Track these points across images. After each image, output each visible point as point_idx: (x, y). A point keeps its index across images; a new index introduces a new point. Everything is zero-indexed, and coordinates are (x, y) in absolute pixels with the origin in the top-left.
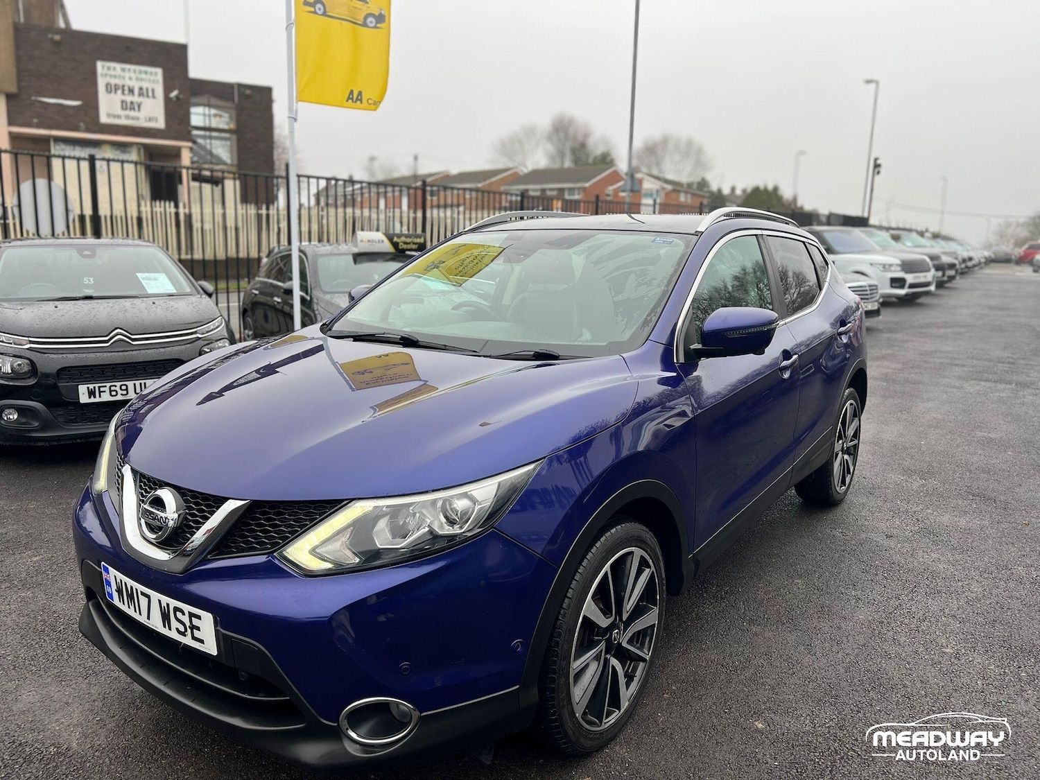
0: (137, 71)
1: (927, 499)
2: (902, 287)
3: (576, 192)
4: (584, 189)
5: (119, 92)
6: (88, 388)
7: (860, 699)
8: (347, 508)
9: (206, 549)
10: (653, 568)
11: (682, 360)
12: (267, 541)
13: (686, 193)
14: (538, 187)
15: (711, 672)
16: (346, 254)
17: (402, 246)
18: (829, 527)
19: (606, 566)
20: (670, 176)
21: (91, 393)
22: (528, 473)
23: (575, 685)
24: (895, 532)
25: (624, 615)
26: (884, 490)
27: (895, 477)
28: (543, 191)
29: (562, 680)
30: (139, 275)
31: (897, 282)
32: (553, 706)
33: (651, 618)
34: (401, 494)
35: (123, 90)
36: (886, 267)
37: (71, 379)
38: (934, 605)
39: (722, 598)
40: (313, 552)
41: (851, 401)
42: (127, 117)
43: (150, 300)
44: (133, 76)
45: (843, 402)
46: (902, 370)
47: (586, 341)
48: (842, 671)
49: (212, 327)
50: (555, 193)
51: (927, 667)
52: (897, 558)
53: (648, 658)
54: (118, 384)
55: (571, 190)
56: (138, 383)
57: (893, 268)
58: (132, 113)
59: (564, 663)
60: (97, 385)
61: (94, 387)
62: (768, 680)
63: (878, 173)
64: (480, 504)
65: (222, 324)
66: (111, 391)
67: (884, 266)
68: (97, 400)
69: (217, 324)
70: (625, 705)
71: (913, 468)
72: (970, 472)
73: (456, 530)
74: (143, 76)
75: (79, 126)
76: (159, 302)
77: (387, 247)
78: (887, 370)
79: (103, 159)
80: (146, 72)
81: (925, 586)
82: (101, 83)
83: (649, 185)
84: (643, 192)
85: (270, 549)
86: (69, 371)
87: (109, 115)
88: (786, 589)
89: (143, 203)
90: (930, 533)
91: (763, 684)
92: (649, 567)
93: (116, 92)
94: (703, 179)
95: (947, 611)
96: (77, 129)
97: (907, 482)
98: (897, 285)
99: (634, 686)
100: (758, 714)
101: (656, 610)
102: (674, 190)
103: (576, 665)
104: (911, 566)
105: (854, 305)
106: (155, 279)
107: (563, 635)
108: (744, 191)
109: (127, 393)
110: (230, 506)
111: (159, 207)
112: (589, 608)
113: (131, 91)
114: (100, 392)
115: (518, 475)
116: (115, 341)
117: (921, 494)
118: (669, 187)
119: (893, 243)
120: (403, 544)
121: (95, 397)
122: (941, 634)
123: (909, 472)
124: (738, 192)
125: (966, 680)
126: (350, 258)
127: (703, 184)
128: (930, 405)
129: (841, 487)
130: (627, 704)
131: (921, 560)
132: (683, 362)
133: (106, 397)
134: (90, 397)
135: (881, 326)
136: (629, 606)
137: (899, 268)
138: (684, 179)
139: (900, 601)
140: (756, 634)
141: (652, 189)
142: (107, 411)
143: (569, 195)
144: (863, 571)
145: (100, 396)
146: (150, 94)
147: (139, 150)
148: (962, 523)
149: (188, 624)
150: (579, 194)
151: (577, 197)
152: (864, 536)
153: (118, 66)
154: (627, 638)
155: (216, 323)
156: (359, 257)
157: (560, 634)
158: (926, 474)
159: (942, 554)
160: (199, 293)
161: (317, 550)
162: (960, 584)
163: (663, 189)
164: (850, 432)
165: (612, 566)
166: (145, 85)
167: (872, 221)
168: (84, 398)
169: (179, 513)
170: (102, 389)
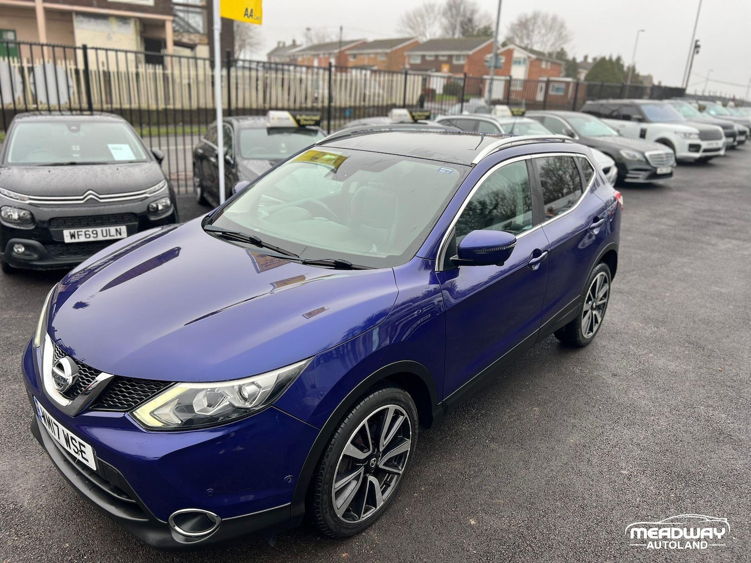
1: (653, 345)
2: (697, 151)
3: (462, 58)
4: (468, 56)
6: (70, 232)
7: (549, 506)
8: (173, 388)
9: (89, 403)
10: (406, 415)
11: (441, 269)
12: (125, 403)
13: (547, 61)
14: (433, 53)
15: (452, 478)
16: (261, 128)
17: (303, 122)
18: (574, 365)
19: (364, 421)
20: (536, 48)
21: (73, 236)
22: (300, 368)
23: (336, 499)
24: (619, 371)
25: (380, 448)
26: (623, 335)
27: (636, 324)
28: (437, 56)
29: (325, 497)
30: (110, 146)
31: (694, 148)
32: (319, 512)
33: (406, 446)
34: (208, 381)
36: (686, 135)
37: (58, 226)
38: (627, 433)
39: (477, 419)
40: (152, 413)
41: (602, 273)
43: (114, 167)
45: (591, 277)
46: (675, 227)
47: (373, 253)
48: (544, 483)
49: (158, 188)
50: (445, 59)
51: (605, 485)
52: (614, 394)
53: (401, 472)
54: (91, 230)
55: (458, 57)
56: (104, 229)
57: (692, 136)
59: (326, 487)
60: (76, 231)
61: (74, 232)
62: (489, 487)
63: (698, 52)
64: (264, 389)
65: (165, 185)
66: (86, 235)
67: (685, 134)
68: (76, 240)
69: (161, 186)
70: (380, 504)
71: (651, 317)
72: (694, 322)
73: (248, 405)
76: (122, 168)
77: (292, 123)
78: (663, 227)
79: (93, 48)
81: (626, 418)
83: (518, 54)
84: (514, 59)
85: (126, 408)
86: (57, 220)
88: (525, 414)
89: (140, 66)
90: (645, 374)
91: (485, 490)
92: (403, 415)
94: (562, 49)
95: (635, 440)
97: (643, 329)
98: (694, 149)
99: (389, 491)
100: (474, 514)
101: (409, 442)
102: (537, 59)
103: (337, 485)
104: (621, 401)
105: (612, 199)
106: (121, 149)
107: (326, 469)
108: (594, 59)
109: (97, 236)
110: (103, 377)
111: (150, 69)
112: (349, 449)
114: (78, 235)
115: (291, 370)
116: (88, 200)
117: (650, 340)
118: (534, 56)
119: (698, 113)
120: (212, 412)
121: (75, 238)
122: (624, 458)
123: (646, 320)
124: (590, 60)
125: (629, 497)
126: (265, 131)
127: (561, 54)
128: (686, 260)
129: (589, 333)
130: (382, 503)
131: (631, 396)
132: (442, 270)
133: (82, 239)
134: (72, 238)
135: (672, 185)
136: (384, 443)
137: (697, 136)
138: (547, 49)
139: (603, 429)
140: (492, 450)
141: (520, 58)
142: (83, 248)
143: (456, 60)
144: (585, 403)
145: (78, 238)
148: (672, 366)
149: (79, 449)
150: (464, 60)
151: (462, 62)
152: (596, 373)
154: (383, 462)
155: (161, 184)
156: (272, 130)
157: (323, 469)
158: (659, 323)
159: (648, 392)
160: (152, 160)
161: (155, 413)
162: (652, 418)
163: (529, 57)
164: (601, 295)
165: (368, 421)
167: (689, 91)
168: (68, 239)
169: (74, 376)
170: (79, 233)
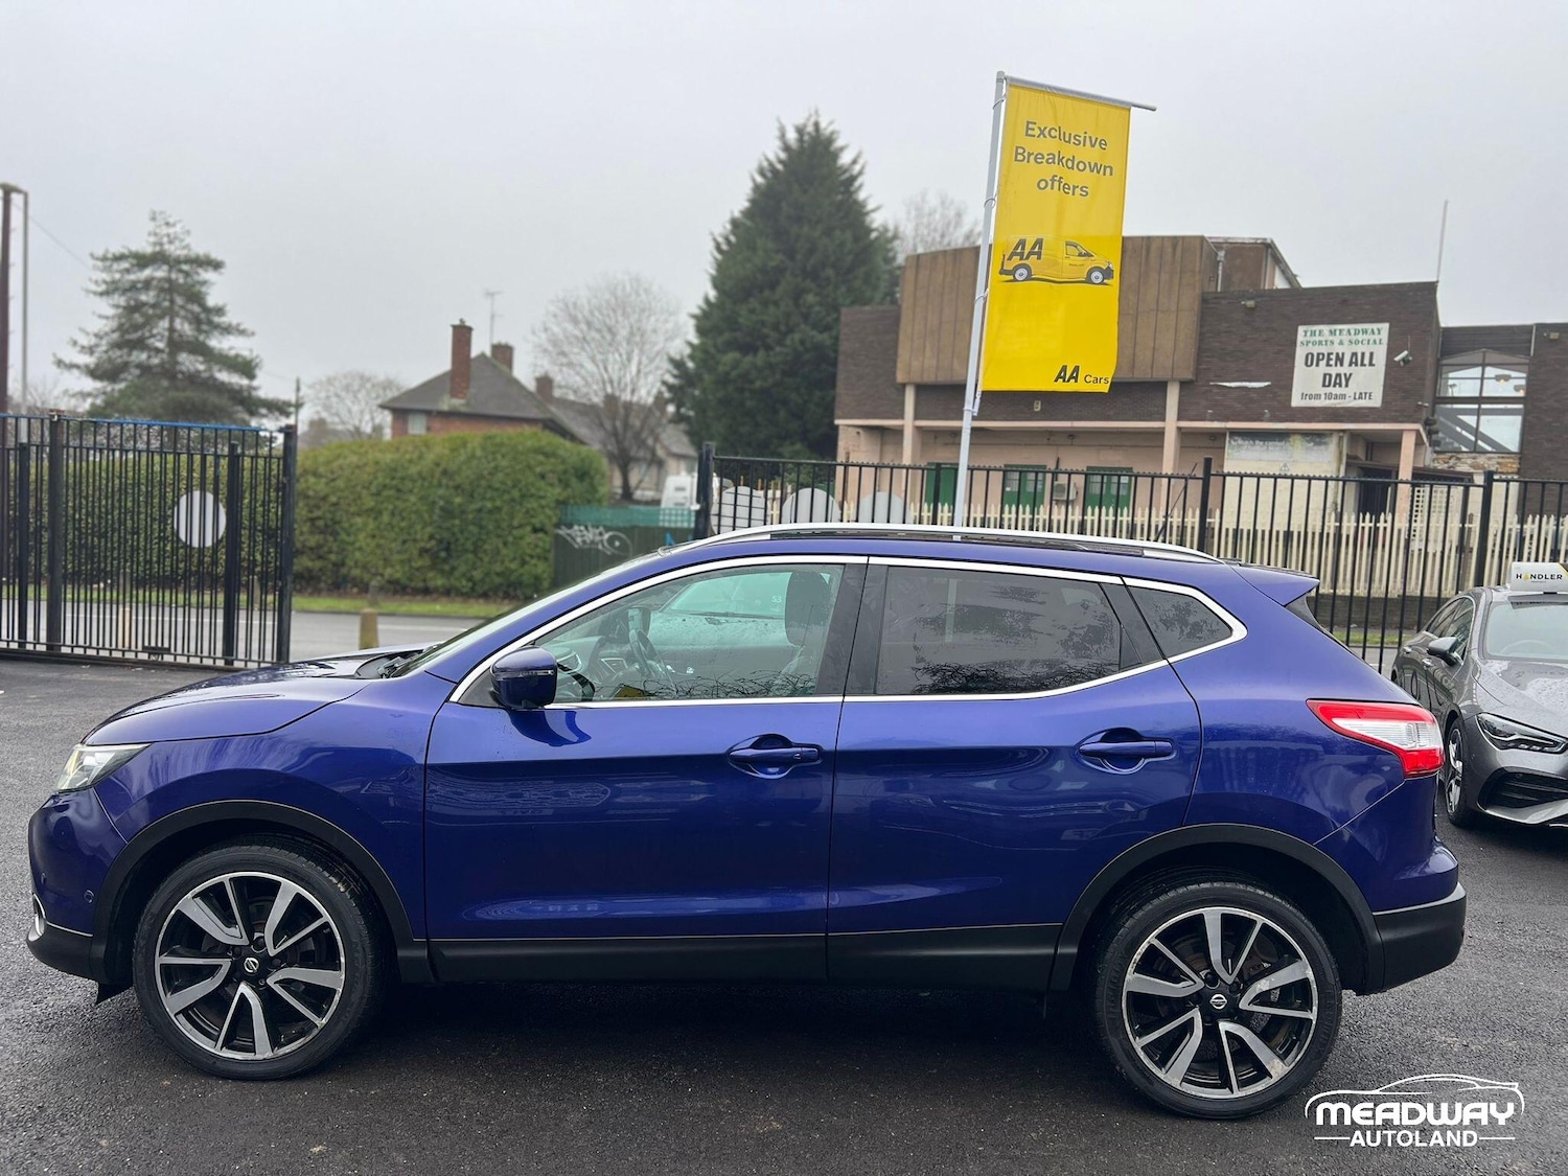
0: (1352, 332)
5: (1323, 363)
35: (1329, 359)
42: (1329, 396)
44: (1345, 338)
58: (1337, 390)
74: (1360, 337)
75: (1264, 414)
80: (1365, 332)
82: (1300, 354)
87: (1303, 396)
93: (1317, 365)
96: (1260, 419)
113: (1340, 360)
146: (1366, 361)
147: (1341, 438)
153: (1326, 328)
166: (1359, 349)
